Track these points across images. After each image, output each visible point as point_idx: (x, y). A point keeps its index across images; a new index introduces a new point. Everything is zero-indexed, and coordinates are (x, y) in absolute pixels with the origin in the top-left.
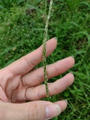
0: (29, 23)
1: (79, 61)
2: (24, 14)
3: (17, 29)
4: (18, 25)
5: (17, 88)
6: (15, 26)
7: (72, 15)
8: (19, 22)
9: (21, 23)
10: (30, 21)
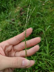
0: (12, 28)
1: (42, 45)
2: (9, 23)
3: (5, 33)
4: (6, 30)
5: (11, 51)
6: (4, 31)
7: (34, 20)
8: (6, 28)
9: (7, 29)
10: (12, 27)
